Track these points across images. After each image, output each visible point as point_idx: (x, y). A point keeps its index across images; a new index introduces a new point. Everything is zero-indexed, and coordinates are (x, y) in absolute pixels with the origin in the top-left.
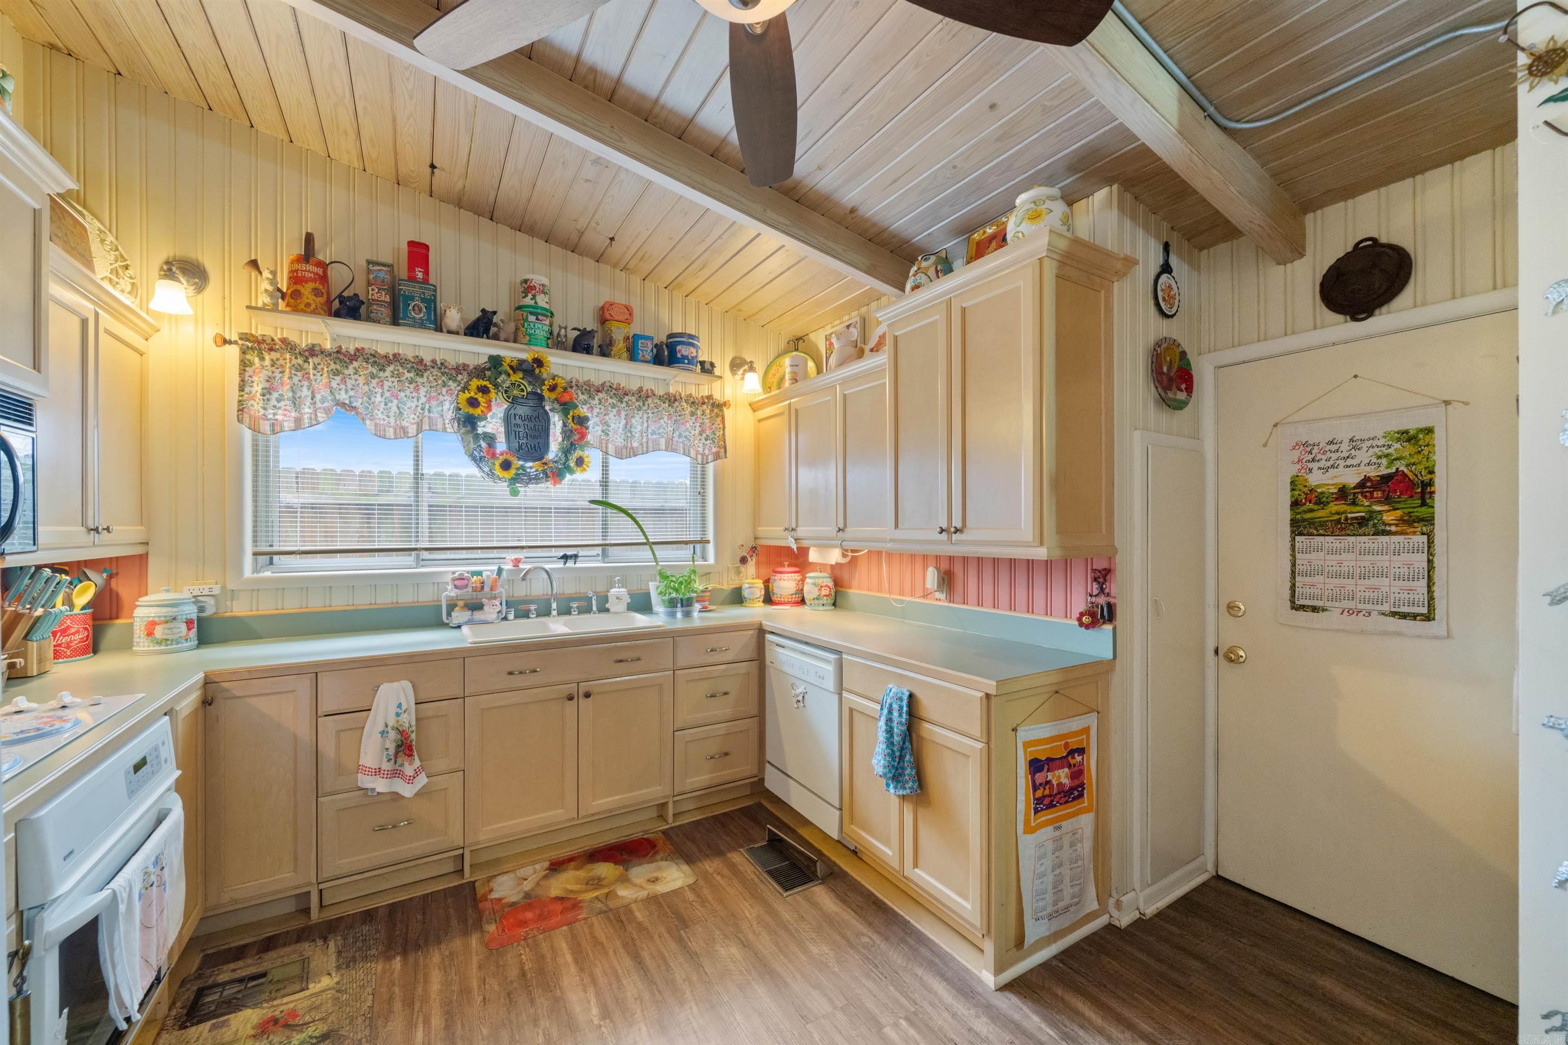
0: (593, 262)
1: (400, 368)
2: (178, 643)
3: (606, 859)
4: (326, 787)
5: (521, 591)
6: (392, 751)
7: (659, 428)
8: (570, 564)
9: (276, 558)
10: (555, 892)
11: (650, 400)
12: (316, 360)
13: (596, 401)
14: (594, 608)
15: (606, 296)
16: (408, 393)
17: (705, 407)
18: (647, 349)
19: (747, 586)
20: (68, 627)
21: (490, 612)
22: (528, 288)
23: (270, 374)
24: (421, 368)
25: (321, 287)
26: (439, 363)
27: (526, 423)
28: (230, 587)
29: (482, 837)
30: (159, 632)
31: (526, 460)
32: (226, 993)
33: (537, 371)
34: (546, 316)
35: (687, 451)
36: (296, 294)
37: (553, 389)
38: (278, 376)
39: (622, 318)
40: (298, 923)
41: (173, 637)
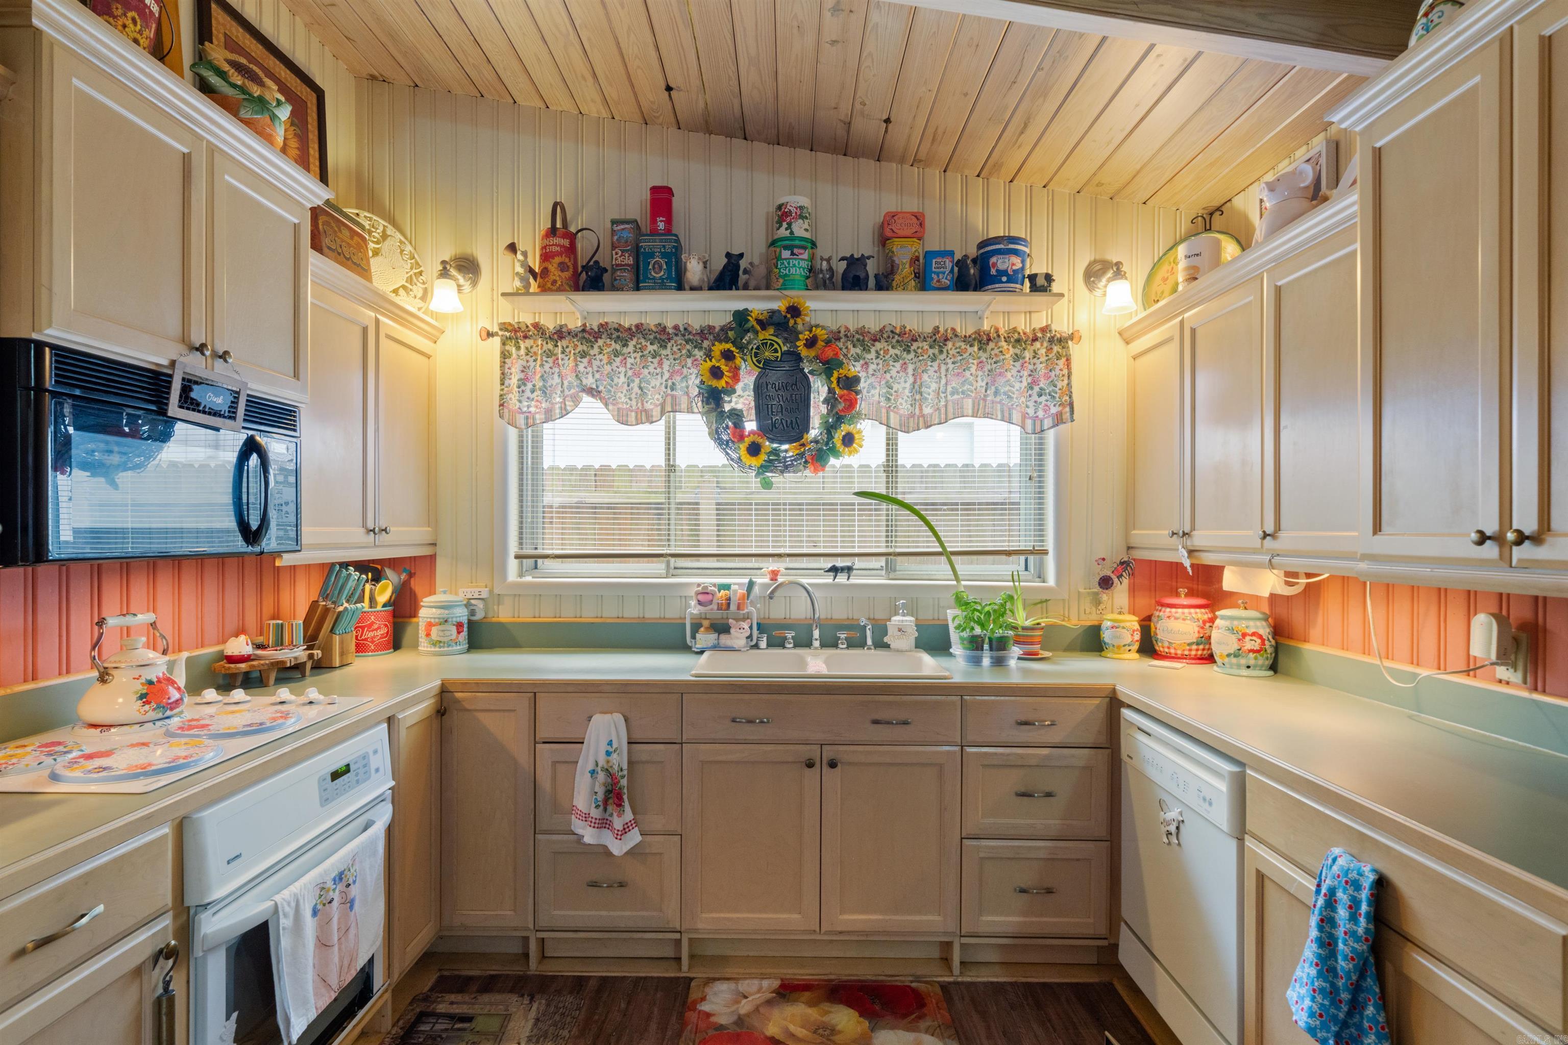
0: (872, 162)
1: (643, 341)
2: (449, 646)
4: (543, 824)
5: (778, 612)
6: (600, 796)
7: (963, 384)
8: (842, 579)
9: (540, 561)
10: (772, 1030)
11: (950, 344)
12: (564, 343)
13: (873, 355)
14: (869, 642)
15: (891, 203)
16: (651, 369)
17: (1037, 345)
18: (945, 270)
19: (1109, 624)
20: (373, 623)
21: (738, 637)
22: (783, 215)
23: (525, 364)
24: (664, 337)
25: (567, 260)
26: (682, 329)
27: (780, 393)
28: (496, 591)
29: (700, 926)
30: (434, 631)
31: (781, 442)
33: (792, 322)
34: (805, 248)
35: (1007, 415)
36: (545, 272)
37: (811, 343)
38: (532, 364)
39: (909, 232)
40: (516, 970)
41: (446, 639)
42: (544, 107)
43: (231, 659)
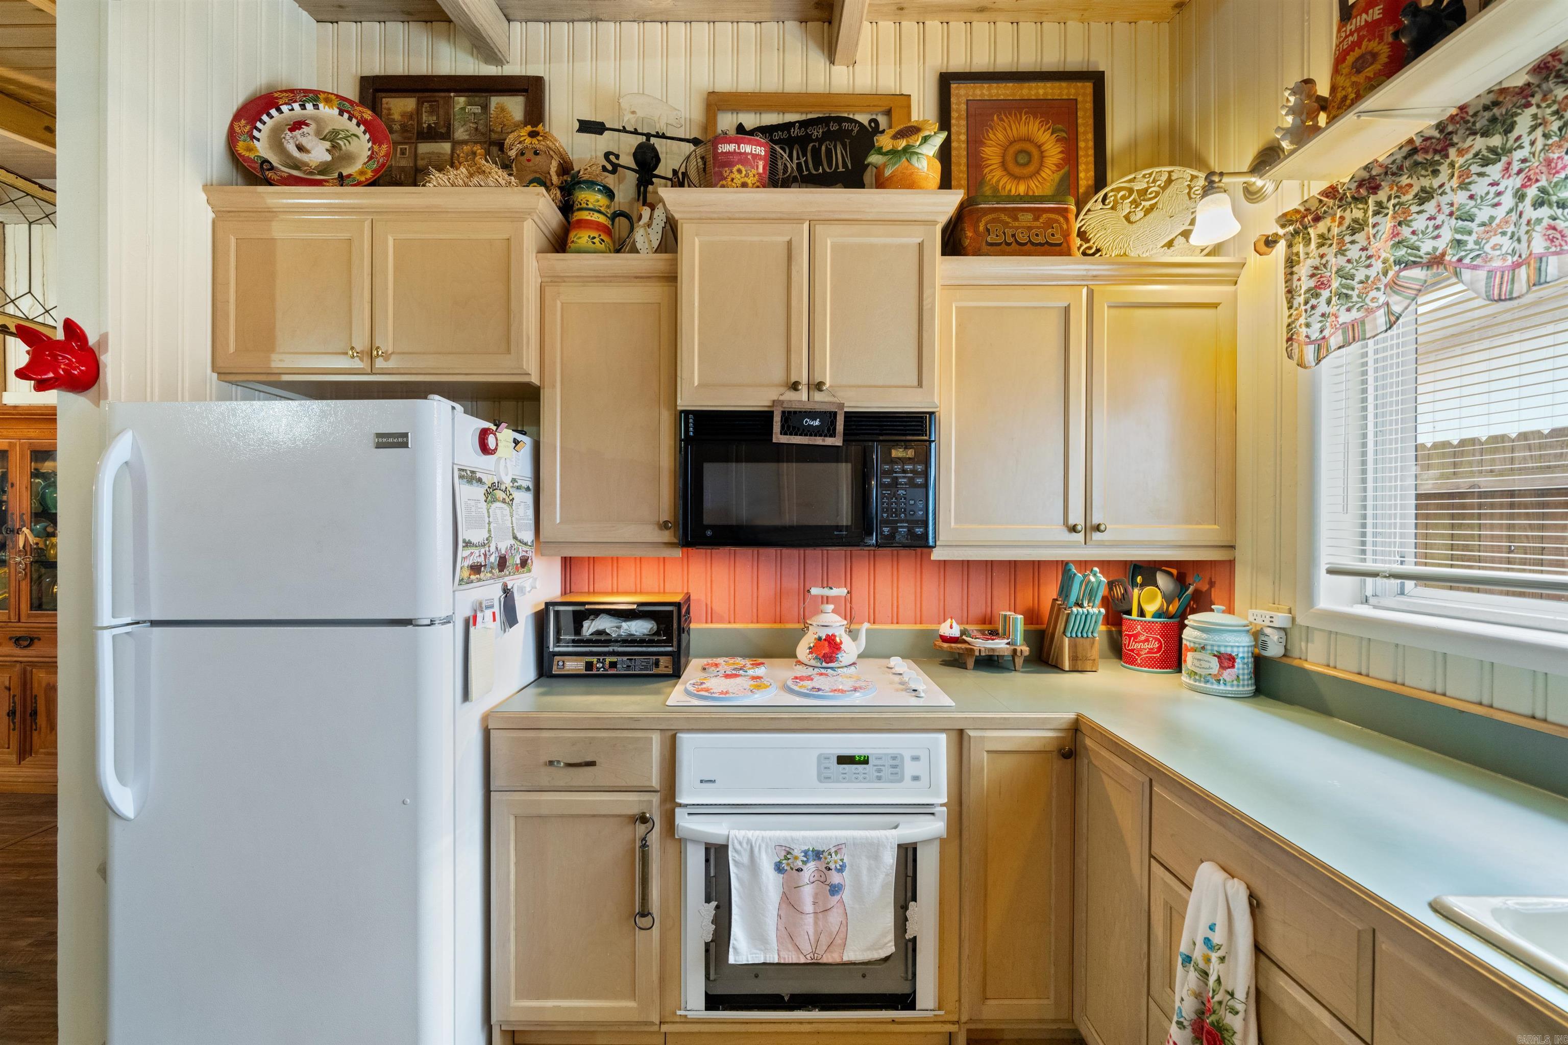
2: (1207, 682)
6: (1187, 1011)
12: (1379, 193)
20: (1138, 634)
28: (1299, 621)
30: (1190, 658)
36: (1338, 87)
38: (1329, 255)
41: (1204, 672)
43: (945, 639)
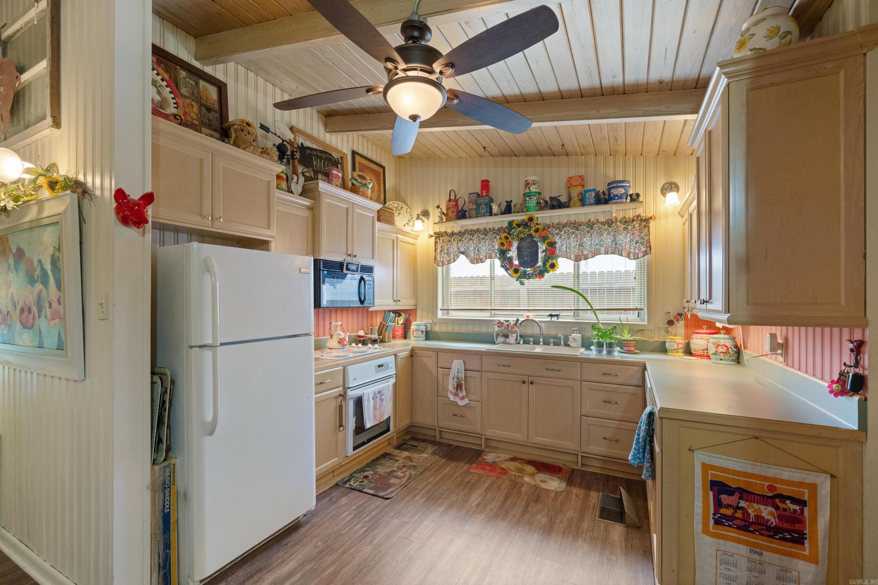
0: (565, 157)
1: (479, 234)
2: (419, 338)
3: (534, 466)
4: (440, 394)
5: (529, 331)
6: (455, 386)
7: (600, 242)
8: (554, 319)
9: (449, 311)
10: (503, 466)
11: (595, 226)
12: (454, 237)
13: (563, 232)
14: (562, 344)
15: (573, 172)
16: (482, 244)
17: (635, 223)
18: (591, 197)
19: (669, 340)
20: (398, 330)
21: (512, 339)
22: (527, 184)
23: (442, 245)
24: (486, 232)
25: (454, 209)
26: (492, 229)
27: (527, 249)
28: (434, 321)
29: (487, 433)
30: (415, 333)
31: (527, 268)
32: (408, 446)
33: (529, 224)
34: (535, 196)
35: (620, 253)
36: (447, 214)
37: (537, 231)
38: (444, 245)
39: (577, 183)
40: (433, 439)
41: (418, 336)
42: (449, 157)
43: (360, 337)
